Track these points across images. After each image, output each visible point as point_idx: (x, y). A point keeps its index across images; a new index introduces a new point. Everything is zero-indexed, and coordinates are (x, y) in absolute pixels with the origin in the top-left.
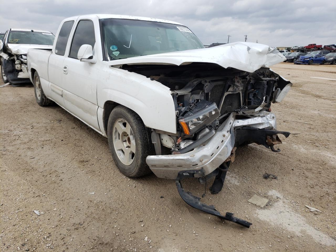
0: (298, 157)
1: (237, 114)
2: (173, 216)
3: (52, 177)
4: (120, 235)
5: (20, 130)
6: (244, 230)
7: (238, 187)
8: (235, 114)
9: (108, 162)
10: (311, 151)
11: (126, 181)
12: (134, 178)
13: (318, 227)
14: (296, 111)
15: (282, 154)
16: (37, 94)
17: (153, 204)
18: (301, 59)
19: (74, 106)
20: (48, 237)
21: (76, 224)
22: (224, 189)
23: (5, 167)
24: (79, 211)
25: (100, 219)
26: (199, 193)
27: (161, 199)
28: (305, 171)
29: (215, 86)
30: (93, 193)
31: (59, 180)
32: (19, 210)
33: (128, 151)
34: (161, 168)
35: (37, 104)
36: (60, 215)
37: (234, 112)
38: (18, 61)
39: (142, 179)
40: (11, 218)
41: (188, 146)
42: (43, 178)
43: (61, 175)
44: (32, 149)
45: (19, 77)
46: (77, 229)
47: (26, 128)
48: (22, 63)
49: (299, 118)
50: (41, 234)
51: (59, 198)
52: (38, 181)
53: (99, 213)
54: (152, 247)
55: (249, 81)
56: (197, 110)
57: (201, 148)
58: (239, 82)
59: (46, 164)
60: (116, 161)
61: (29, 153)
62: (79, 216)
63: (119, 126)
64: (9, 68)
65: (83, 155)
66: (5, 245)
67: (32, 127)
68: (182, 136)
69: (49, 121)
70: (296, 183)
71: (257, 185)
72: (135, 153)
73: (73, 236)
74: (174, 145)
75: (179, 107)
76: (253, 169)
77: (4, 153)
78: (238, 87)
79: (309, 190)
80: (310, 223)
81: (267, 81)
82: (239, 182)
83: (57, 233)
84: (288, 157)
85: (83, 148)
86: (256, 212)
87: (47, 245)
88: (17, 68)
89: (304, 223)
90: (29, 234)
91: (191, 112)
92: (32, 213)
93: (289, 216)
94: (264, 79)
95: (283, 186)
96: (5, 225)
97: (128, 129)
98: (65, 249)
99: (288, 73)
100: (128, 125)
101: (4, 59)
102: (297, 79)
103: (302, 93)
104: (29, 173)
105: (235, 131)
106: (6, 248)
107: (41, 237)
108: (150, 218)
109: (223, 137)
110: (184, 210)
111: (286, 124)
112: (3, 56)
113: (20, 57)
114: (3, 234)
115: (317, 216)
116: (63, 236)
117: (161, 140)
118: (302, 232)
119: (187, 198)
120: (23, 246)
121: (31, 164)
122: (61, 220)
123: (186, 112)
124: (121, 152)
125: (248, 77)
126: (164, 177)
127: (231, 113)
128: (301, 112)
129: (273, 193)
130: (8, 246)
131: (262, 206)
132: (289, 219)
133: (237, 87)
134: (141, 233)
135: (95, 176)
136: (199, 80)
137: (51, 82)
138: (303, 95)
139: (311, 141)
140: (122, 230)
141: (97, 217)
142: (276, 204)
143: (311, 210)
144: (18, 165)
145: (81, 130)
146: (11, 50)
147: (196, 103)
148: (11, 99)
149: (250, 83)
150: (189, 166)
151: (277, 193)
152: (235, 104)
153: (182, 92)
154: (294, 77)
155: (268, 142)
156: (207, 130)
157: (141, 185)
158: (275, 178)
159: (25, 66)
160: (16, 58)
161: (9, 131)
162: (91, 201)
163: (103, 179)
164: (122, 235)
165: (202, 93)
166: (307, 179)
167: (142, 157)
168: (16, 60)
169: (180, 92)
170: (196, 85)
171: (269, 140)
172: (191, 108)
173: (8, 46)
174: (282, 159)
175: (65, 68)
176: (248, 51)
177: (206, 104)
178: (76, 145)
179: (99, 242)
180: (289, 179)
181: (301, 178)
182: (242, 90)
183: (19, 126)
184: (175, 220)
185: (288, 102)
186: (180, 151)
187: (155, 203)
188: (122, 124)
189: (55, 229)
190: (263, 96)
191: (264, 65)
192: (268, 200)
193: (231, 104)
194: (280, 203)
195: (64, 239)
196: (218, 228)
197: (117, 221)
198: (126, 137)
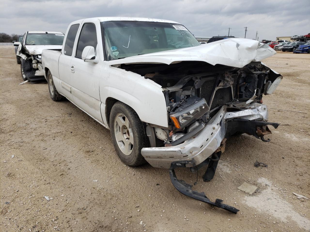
0: (289, 146)
1: (228, 107)
2: (167, 202)
3: (61, 166)
4: (118, 219)
5: (36, 124)
6: (232, 216)
7: (229, 175)
8: (226, 107)
9: (111, 152)
10: (303, 140)
11: (127, 169)
12: (134, 167)
13: (303, 214)
14: (291, 101)
15: (274, 143)
16: (51, 90)
17: (149, 191)
18: (300, 48)
19: (81, 101)
20: (56, 220)
21: (80, 209)
22: (215, 177)
23: (22, 157)
24: (83, 197)
25: (101, 204)
26: (192, 181)
27: (157, 186)
28: (295, 159)
29: (206, 82)
30: (97, 181)
31: (67, 168)
32: (32, 196)
33: (127, 142)
34: (155, 159)
35: (51, 99)
36: (66, 200)
37: (225, 106)
38: (34, 60)
39: (140, 168)
40: (25, 203)
41: (179, 139)
42: (53, 167)
43: (69, 164)
44: (45, 140)
45: (36, 75)
46: (81, 213)
47: (41, 121)
48: (38, 62)
49: (294, 107)
50: (50, 217)
51: (67, 185)
52: (49, 170)
53: (101, 199)
54: (146, 231)
55: (240, 75)
56: (186, 106)
57: (191, 141)
58: (229, 77)
59: (57, 154)
60: (118, 151)
61: (43, 145)
62: (83, 201)
63: (119, 120)
64: (27, 67)
65: (89, 145)
66: (18, 227)
67: (46, 121)
68: (174, 129)
69: (61, 115)
70: (286, 171)
71: (247, 173)
72: (133, 145)
73: (77, 220)
74: (167, 137)
75: (170, 103)
76: (245, 157)
77: (21, 144)
78: (229, 82)
79: (298, 178)
80: (296, 209)
81: (258, 74)
82: (231, 170)
83: (63, 216)
84: (280, 146)
85: (89, 139)
86: (245, 199)
87: (55, 228)
88: (34, 67)
89: (291, 210)
90: (39, 218)
91: (181, 108)
92: (43, 198)
93: (276, 203)
94: (255, 72)
95: (272, 174)
96: (20, 209)
97: (127, 123)
98: (70, 231)
99: (286, 62)
100: (126, 119)
101: (23, 59)
102: (295, 68)
103: (299, 82)
104: (42, 162)
105: (227, 123)
106: (19, 229)
107: (50, 220)
108: (145, 204)
109: (213, 129)
110: (177, 196)
111: (280, 113)
112: (21, 57)
113: (36, 57)
114: (17, 217)
115: (304, 203)
116: (68, 219)
117: (155, 133)
118: (288, 218)
119: (179, 187)
120: (34, 228)
121: (44, 154)
122: (67, 205)
123: (177, 108)
124: (121, 143)
125: (239, 72)
126: (159, 167)
127: (222, 106)
128: (296, 101)
129: (263, 181)
130: (21, 228)
131: (251, 193)
132: (276, 206)
133: (227, 82)
134: (137, 217)
135: (99, 165)
136: (191, 76)
137: (62, 80)
138: (299, 84)
139: (304, 129)
140: (120, 214)
141: (98, 202)
142: (265, 191)
143: (298, 198)
144: (33, 155)
145: (89, 123)
146: (28, 51)
147: (186, 99)
148: (29, 95)
149: (241, 77)
150: (180, 157)
151: (266, 181)
152: (227, 98)
153: (174, 89)
154: (292, 66)
155: (258, 133)
156: (197, 124)
157: (139, 173)
158: (265, 166)
159: (40, 65)
160: (33, 58)
161: (26, 125)
162: (94, 188)
163: (106, 168)
164: (120, 219)
165: (193, 89)
166: (297, 167)
167: (139, 148)
168: (33, 60)
169: (171, 89)
170: (187, 82)
171: (259, 131)
172: (181, 104)
173: (26, 48)
174: (274, 148)
175: (73, 67)
176: (237, 48)
177: (195, 100)
178: (84, 136)
179: (99, 225)
180: (279, 167)
181: (291, 166)
182: (233, 84)
183: (35, 120)
184: (169, 206)
185: (283, 92)
186: (171, 144)
187: (151, 190)
188: (122, 118)
189: (62, 213)
190: (254, 88)
191: (254, 59)
192: (257, 187)
193: (223, 98)
194: (269, 190)
195: (69, 223)
196: (208, 213)
197: (116, 207)
198: (125, 130)
